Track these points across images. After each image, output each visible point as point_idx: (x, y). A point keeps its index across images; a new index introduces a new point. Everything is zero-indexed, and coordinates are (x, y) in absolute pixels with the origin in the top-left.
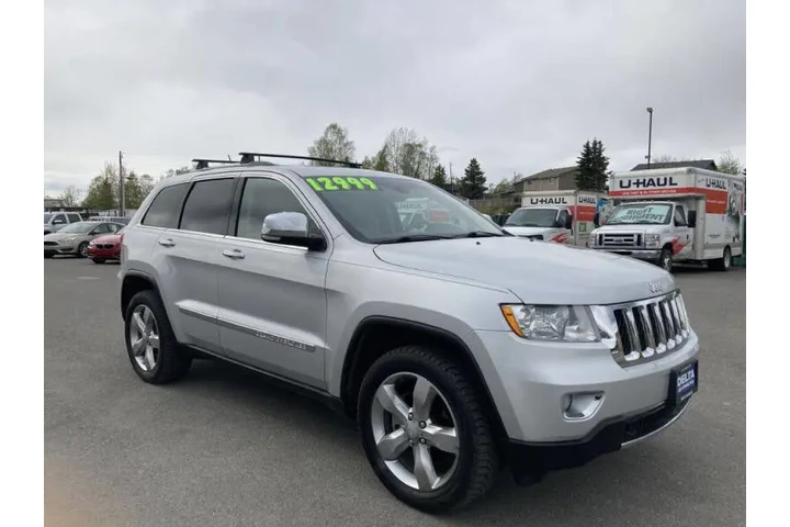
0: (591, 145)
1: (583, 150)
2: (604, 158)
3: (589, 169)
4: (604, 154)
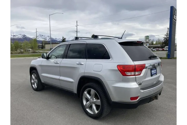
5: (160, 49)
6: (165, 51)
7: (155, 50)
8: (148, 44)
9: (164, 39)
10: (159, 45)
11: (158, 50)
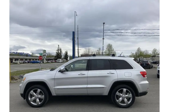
5: (53, 61)
6: (58, 62)
7: (50, 62)
8: (45, 57)
9: (56, 53)
10: (52, 58)
11: (52, 62)
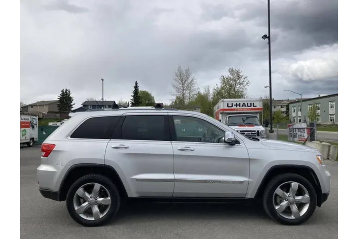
0: (64, 91)
1: (61, 93)
2: (71, 98)
3: (63, 102)
4: (71, 95)
